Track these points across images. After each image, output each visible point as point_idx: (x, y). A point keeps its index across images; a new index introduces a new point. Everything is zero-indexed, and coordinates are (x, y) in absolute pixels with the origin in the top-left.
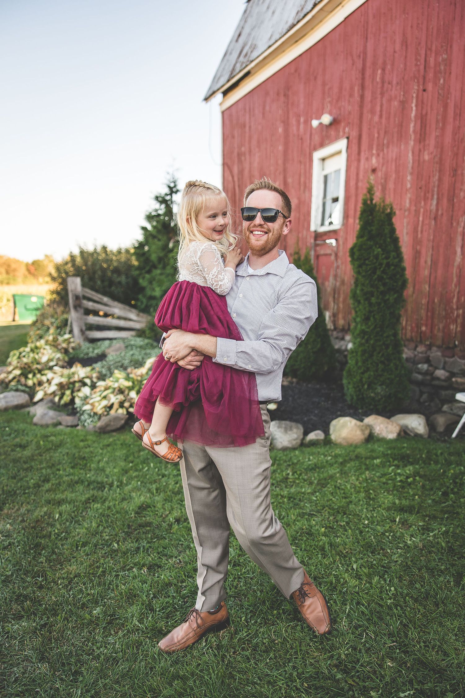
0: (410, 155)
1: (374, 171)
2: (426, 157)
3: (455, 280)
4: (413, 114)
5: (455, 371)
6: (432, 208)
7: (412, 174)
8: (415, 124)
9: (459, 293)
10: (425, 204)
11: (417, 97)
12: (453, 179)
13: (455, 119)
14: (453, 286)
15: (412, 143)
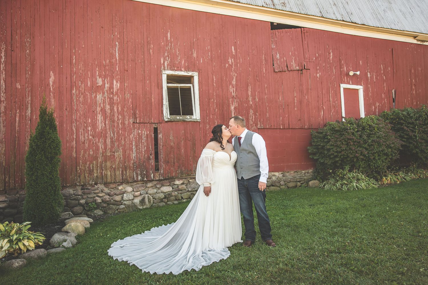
0: (2, 81)
2: (18, 86)
4: (3, 60)
6: (27, 114)
7: (5, 93)
8: (5, 65)
10: (20, 111)
11: (6, 51)
13: (41, 73)
15: (4, 76)
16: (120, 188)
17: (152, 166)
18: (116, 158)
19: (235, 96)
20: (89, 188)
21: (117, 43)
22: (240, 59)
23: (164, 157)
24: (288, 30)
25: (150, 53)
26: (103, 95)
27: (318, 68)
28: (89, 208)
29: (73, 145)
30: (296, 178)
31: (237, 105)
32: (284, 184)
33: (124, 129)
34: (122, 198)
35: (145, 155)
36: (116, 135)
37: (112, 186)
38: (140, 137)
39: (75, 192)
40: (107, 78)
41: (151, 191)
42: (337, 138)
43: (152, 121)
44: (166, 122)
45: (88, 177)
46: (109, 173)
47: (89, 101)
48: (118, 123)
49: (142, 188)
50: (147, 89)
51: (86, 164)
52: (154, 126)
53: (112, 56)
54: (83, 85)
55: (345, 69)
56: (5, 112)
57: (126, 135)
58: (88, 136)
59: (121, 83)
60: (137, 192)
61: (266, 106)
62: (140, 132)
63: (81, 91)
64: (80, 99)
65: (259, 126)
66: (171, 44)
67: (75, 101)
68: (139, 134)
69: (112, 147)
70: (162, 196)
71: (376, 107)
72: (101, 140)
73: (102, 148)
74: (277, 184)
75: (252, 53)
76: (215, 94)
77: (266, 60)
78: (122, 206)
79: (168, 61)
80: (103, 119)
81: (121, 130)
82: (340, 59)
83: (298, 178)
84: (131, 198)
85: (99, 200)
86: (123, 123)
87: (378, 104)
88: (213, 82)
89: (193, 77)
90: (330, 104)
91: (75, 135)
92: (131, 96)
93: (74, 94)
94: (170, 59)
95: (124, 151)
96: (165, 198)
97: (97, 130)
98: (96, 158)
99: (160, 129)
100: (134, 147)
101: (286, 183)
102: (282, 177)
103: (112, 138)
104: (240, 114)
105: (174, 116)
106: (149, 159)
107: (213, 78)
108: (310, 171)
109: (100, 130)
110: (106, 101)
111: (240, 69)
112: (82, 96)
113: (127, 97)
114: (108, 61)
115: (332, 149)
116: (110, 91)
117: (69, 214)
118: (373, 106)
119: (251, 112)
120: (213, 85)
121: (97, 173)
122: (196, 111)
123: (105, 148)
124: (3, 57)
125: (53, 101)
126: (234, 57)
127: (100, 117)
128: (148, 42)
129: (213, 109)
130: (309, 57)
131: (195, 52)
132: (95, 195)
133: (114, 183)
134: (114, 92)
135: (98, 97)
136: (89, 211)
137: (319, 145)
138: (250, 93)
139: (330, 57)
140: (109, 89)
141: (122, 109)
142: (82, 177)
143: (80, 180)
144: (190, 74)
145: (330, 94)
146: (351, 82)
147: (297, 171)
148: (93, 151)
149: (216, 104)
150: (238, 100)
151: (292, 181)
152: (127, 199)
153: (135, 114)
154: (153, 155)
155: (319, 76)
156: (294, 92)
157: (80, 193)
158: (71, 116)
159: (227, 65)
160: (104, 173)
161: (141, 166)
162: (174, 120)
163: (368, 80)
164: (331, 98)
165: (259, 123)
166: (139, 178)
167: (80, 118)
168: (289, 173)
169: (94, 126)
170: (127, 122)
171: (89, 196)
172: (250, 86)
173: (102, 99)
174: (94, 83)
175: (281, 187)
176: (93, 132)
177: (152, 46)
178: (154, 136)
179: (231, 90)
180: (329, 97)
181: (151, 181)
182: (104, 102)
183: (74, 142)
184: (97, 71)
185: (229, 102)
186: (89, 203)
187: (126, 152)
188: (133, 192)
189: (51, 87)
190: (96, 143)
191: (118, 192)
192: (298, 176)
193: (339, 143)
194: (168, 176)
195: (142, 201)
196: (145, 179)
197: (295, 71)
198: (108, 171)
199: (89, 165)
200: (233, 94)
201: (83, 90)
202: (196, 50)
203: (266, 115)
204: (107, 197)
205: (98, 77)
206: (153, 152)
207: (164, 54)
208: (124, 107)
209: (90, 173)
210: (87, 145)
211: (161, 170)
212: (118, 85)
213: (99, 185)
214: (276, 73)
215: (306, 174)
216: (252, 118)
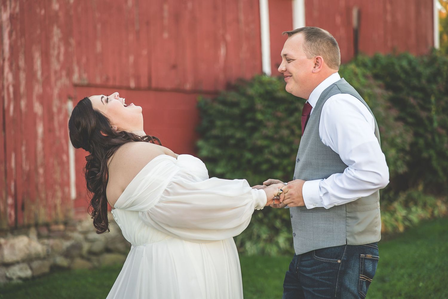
31: (17, 10)
42: (279, 119)
65: (76, 78)
104: (26, 37)
115: (267, 147)
119: (56, 33)
137: (232, 137)
165: (76, 69)
193: (285, 132)
203: (95, 45)
216: (59, 54)
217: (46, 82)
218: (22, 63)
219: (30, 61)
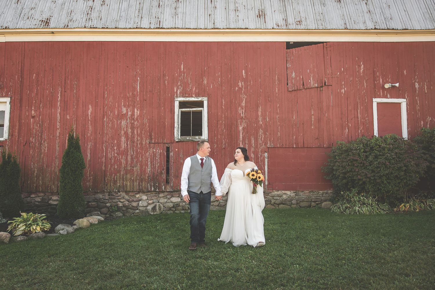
0: (58, 114)
1: (33, 117)
2: (68, 117)
3: (88, 166)
4: (59, 99)
5: (90, 200)
7: (60, 122)
8: (61, 103)
9: (90, 171)
11: (61, 92)
12: (84, 128)
13: (83, 106)
14: (87, 168)
15: (59, 110)
16: (137, 196)
17: (164, 179)
18: (134, 171)
19: (244, 117)
20: (114, 194)
21: (139, 78)
22: (250, 82)
23: (174, 172)
24: (308, 47)
25: (165, 84)
26: (126, 121)
27: (343, 83)
28: (112, 210)
29: (103, 161)
30: (312, 198)
31: (246, 126)
32: (296, 203)
33: (142, 148)
34: (138, 204)
35: (158, 170)
36: (135, 153)
37: (130, 194)
38: (155, 154)
39: (104, 197)
40: (130, 108)
41: (162, 200)
42: (345, 159)
43: (165, 141)
44: (177, 142)
45: (113, 186)
46: (129, 184)
47: (116, 126)
48: (137, 144)
49: (155, 197)
50: (161, 115)
51: (112, 175)
52: (167, 145)
53: (135, 89)
54: (112, 114)
55: (381, 82)
56: (59, 137)
57: (143, 153)
58: (114, 154)
59: (140, 110)
60: (151, 200)
61: (277, 125)
62: (154, 150)
63: (110, 118)
64: (109, 125)
65: (268, 145)
66: (184, 74)
67: (105, 126)
68: (154, 152)
69: (132, 163)
70: (171, 205)
71: (427, 123)
72: (123, 157)
73: (124, 163)
74: (288, 203)
75: (264, 74)
76: (223, 116)
77: (279, 80)
78: (138, 211)
79: (180, 89)
80: (125, 140)
81: (139, 149)
82: (374, 71)
83: (313, 198)
84: (145, 205)
85: (121, 205)
86: (141, 144)
87: (430, 118)
88: (222, 105)
89: (203, 101)
90: (358, 121)
91: (105, 153)
92: (148, 121)
93: (105, 121)
94: (182, 87)
95: (141, 166)
96: (173, 207)
97: (121, 149)
98: (119, 172)
99: (172, 148)
100: (149, 163)
101: (298, 202)
102: (294, 197)
103: (132, 155)
104: (249, 133)
105: (184, 137)
106: (161, 173)
107: (222, 101)
108: (329, 192)
109: (123, 149)
110: (129, 126)
111: (250, 92)
112: (111, 122)
113: (145, 122)
114: (131, 94)
115: (339, 170)
116: (132, 117)
117: (98, 213)
118: (422, 121)
119: (261, 131)
120: (222, 108)
121: (120, 183)
122: (205, 132)
123: (127, 164)
124: (60, 97)
125: (90, 127)
126: (244, 80)
127: (123, 139)
128: (164, 75)
129: (221, 130)
130: (332, 73)
131: (206, 79)
132: (118, 201)
133: (132, 191)
134: (135, 118)
135: (122, 122)
136: (112, 212)
138: (260, 113)
139: (361, 69)
140: (131, 115)
141: (141, 132)
142: (109, 186)
143: (107, 188)
144: (200, 99)
145: (359, 111)
146: (389, 96)
147: (313, 191)
148: (117, 165)
149: (224, 125)
150: (247, 121)
151: (305, 201)
152: (142, 205)
153: (151, 136)
154: (165, 170)
155: (344, 91)
156: (311, 109)
157: (107, 198)
158: (103, 138)
159: (237, 88)
160: (125, 183)
161: (154, 179)
162: (183, 140)
163: (416, 91)
164: (359, 114)
165: (269, 142)
166: (153, 189)
167: (109, 140)
168: (303, 193)
169: (119, 146)
170: (144, 143)
171: (114, 201)
172: (260, 107)
173: (125, 125)
174: (120, 112)
175: (292, 206)
176: (117, 151)
177: (167, 78)
178: (167, 154)
179: (240, 112)
180: (356, 113)
181: (163, 192)
182: (127, 127)
183: (104, 159)
184: (123, 102)
185: (237, 123)
186: (113, 206)
187: (142, 167)
188: (148, 200)
189: (90, 117)
190: (120, 159)
191: (135, 200)
192: (313, 196)
193: (345, 164)
194: (177, 189)
195: (154, 209)
196: (157, 190)
197: (313, 89)
198: (128, 182)
199: (114, 176)
200: (242, 115)
201: (112, 118)
202: (206, 77)
203: (277, 133)
204: (127, 203)
205: (123, 107)
206: (165, 168)
207: (177, 83)
208: (142, 130)
209: (114, 183)
210: (113, 161)
211: (171, 183)
212: (139, 112)
213: (122, 192)
214: (291, 92)
215: (324, 194)
216: (262, 138)
217: (256, 147)
218: (247, 142)
219: (250, 141)
